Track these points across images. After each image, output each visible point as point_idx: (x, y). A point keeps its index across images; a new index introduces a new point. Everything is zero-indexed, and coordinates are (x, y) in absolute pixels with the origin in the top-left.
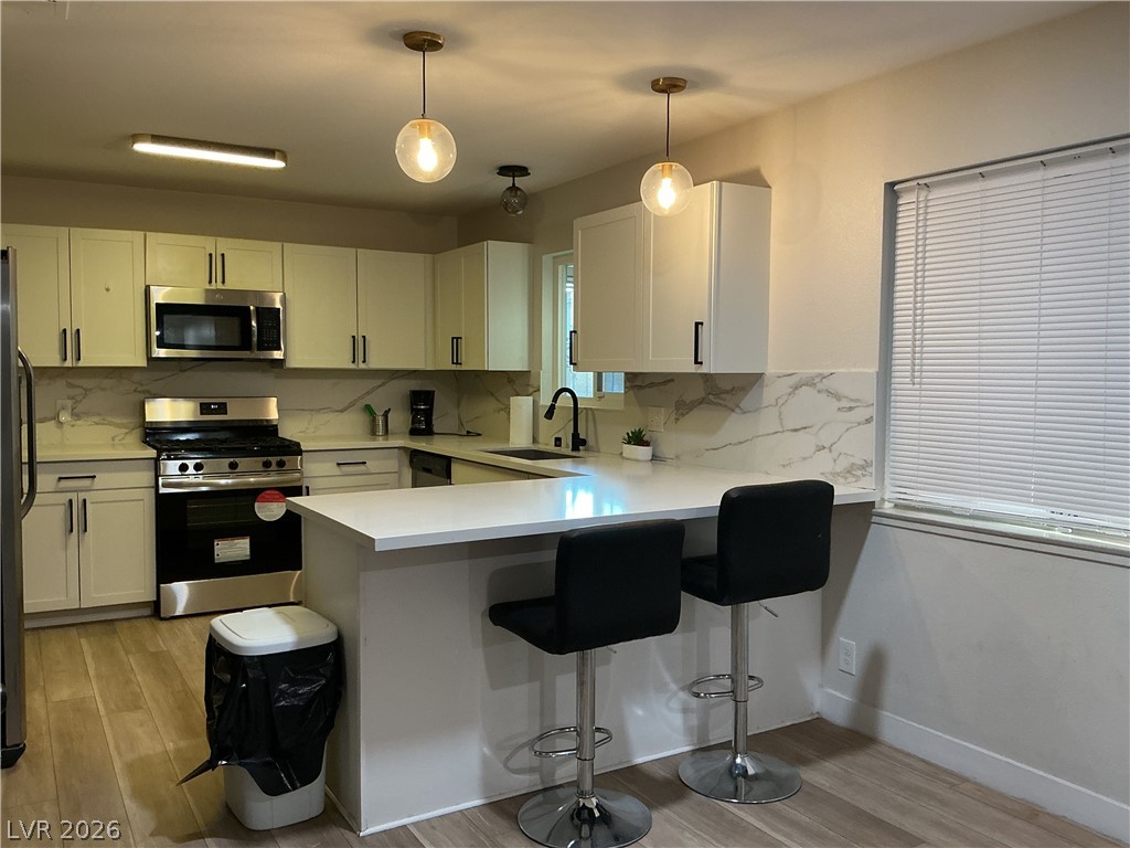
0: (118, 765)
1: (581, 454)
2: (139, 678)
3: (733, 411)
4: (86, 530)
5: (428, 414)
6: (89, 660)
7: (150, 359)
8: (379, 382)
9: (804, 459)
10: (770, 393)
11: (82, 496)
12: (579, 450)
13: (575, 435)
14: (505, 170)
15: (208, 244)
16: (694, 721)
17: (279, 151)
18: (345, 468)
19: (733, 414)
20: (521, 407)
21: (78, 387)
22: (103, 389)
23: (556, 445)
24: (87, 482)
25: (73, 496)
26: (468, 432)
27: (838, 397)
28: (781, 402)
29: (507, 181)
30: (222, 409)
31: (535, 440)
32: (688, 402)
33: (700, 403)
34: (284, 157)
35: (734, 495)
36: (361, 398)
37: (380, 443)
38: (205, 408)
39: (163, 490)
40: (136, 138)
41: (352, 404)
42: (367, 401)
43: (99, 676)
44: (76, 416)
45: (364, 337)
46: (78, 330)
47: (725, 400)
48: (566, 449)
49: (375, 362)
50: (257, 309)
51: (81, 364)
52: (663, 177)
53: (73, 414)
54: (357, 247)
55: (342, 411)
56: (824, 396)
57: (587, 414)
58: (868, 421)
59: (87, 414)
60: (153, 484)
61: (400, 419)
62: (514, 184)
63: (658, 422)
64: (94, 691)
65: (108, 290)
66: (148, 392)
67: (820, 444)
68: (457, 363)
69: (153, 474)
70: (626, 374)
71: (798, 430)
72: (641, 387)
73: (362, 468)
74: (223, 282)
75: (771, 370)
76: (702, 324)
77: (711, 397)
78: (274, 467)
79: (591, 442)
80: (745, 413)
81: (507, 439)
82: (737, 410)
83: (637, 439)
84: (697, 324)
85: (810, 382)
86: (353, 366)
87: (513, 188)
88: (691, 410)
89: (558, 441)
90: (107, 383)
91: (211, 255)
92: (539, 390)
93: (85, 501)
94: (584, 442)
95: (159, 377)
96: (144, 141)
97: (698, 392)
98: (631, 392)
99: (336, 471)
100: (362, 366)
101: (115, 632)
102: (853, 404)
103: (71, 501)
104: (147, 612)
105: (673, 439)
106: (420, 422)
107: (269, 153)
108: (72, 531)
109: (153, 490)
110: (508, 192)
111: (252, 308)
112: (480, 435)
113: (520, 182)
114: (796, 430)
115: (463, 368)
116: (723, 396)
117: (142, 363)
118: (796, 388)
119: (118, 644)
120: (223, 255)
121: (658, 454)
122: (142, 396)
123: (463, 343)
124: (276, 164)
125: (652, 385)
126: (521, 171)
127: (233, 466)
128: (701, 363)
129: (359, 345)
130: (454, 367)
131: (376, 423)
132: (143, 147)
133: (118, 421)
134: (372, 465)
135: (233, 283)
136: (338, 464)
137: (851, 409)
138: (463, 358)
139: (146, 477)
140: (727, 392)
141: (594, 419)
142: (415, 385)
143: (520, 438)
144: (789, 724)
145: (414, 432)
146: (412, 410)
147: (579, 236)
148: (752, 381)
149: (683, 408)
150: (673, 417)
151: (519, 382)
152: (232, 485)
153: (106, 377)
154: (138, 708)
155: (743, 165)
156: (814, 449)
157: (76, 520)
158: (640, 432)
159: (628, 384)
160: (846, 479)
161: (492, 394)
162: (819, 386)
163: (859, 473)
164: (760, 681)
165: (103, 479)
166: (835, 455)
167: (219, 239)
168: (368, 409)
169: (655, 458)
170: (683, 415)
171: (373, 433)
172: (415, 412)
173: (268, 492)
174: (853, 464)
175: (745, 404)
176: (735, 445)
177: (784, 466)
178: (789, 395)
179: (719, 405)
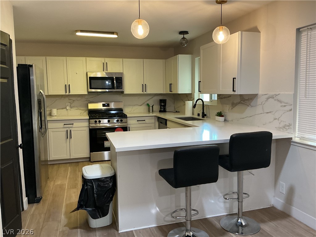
0: (64, 204)
1: (205, 119)
2: (79, 179)
3: (248, 106)
4: (71, 138)
5: (165, 106)
6: (69, 173)
7: (88, 92)
8: (151, 97)
9: (270, 122)
10: (260, 100)
11: (70, 129)
12: (204, 117)
13: (203, 113)
14: (181, 33)
15: (102, 60)
16: (228, 205)
17: (115, 32)
18: (139, 122)
20: (189, 104)
21: (71, 100)
22: (78, 100)
23: (198, 116)
24: (71, 126)
25: (68, 129)
26: (176, 111)
27: (280, 102)
28: (263, 103)
29: (182, 36)
30: (108, 105)
31: (193, 114)
32: (235, 103)
33: (239, 103)
34: (117, 34)
35: (234, 136)
36: (146, 102)
37: (151, 114)
38: (104, 105)
39: (90, 128)
40: (77, 31)
41: (143, 104)
42: (147, 102)
43: (69, 178)
44: (71, 107)
45: (146, 84)
46: (69, 85)
47: (246, 102)
48: (200, 117)
49: (149, 91)
50: (116, 77)
51: (70, 94)
52: (220, 31)
53: (70, 107)
54: (143, 58)
55: (141, 105)
56: (276, 102)
57: (207, 106)
58: (291, 110)
59: (74, 107)
60: (88, 126)
61: (157, 108)
62: (184, 37)
63: (226, 109)
64: (66, 182)
65: (77, 73)
66: (89, 101)
67: (275, 118)
68: (171, 91)
69: (88, 123)
70: (218, 94)
71: (268, 113)
72: (222, 98)
73: (144, 122)
74: (107, 70)
75: (260, 93)
76: (235, 78)
77: (242, 101)
78: (120, 121)
79: (208, 115)
80: (252, 107)
81: (184, 114)
82: (250, 106)
83: (220, 115)
84: (234, 78)
85: (272, 97)
86: (142, 93)
87: (184, 38)
88: (236, 106)
89: (199, 115)
90: (79, 98)
91: (103, 63)
92: (194, 99)
93: (71, 130)
94: (206, 115)
95: (91, 97)
96: (78, 32)
97: (238, 100)
98: (219, 100)
99: (137, 123)
100: (145, 93)
101: (78, 165)
102: (286, 105)
103: (67, 130)
104: (88, 160)
105: (231, 115)
106: (162, 108)
107: (112, 33)
108: (67, 138)
109: (88, 128)
110: (182, 40)
111: (114, 77)
112: (179, 112)
113: (186, 36)
114: (267, 113)
115: (173, 93)
116: (245, 101)
117: (86, 93)
119: (78, 169)
120: (107, 63)
121: (227, 119)
122: (87, 102)
123: (172, 85)
124: (115, 36)
125: (225, 98)
126: (186, 33)
127: (109, 121)
128: (235, 91)
129: (144, 87)
130: (170, 93)
131: (150, 108)
132: (79, 34)
133: (82, 109)
134: (147, 121)
135: (110, 70)
136: (138, 121)
137: (285, 106)
138: (172, 90)
139: (86, 124)
140: (247, 100)
141: (209, 108)
142: (161, 98)
143: (188, 114)
144: (262, 208)
145: (160, 111)
146: (160, 105)
147: (202, 51)
148: (255, 96)
149: (234, 105)
150: (231, 108)
151: (189, 97)
152: (111, 126)
153: (78, 97)
154: (75, 188)
155: (252, 25)
156: (273, 119)
157: (69, 135)
158: (221, 112)
160: (283, 129)
161: (182, 100)
162: (275, 98)
163: (287, 128)
164: (249, 195)
165: (76, 124)
166: (280, 122)
167: (106, 58)
168: (148, 105)
169: (225, 120)
170: (234, 107)
171: (149, 111)
172: (161, 105)
173: (118, 128)
174: (285, 125)
175: (252, 104)
176: (249, 117)
177: (264, 124)
178: (266, 101)
179: (244, 104)
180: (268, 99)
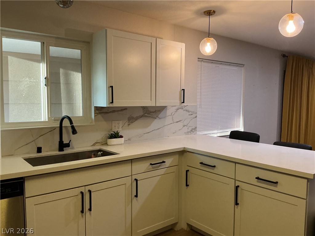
3: (156, 118)
9: (180, 130)
10: (169, 111)
12: (62, 150)
13: (61, 142)
19: (156, 120)
27: (189, 112)
28: (173, 114)
32: (134, 117)
33: (141, 117)
47: (152, 115)
56: (185, 111)
58: (196, 117)
63: (118, 127)
67: (184, 125)
72: (107, 113)
77: (146, 114)
80: (160, 119)
82: (157, 118)
83: (118, 135)
85: (181, 108)
88: (137, 120)
94: (68, 145)
97: (141, 113)
98: (100, 116)
102: (193, 113)
114: (177, 122)
116: (151, 114)
118: (177, 110)
125: (114, 111)
137: (192, 114)
140: (153, 112)
149: (132, 120)
150: (127, 124)
156: (182, 126)
159: (97, 112)
160: (191, 133)
162: (184, 109)
163: (194, 130)
166: (188, 127)
170: (132, 122)
174: (193, 129)
175: (160, 116)
176: (156, 130)
177: (174, 133)
178: (175, 112)
179: (150, 117)
180: (178, 109)
